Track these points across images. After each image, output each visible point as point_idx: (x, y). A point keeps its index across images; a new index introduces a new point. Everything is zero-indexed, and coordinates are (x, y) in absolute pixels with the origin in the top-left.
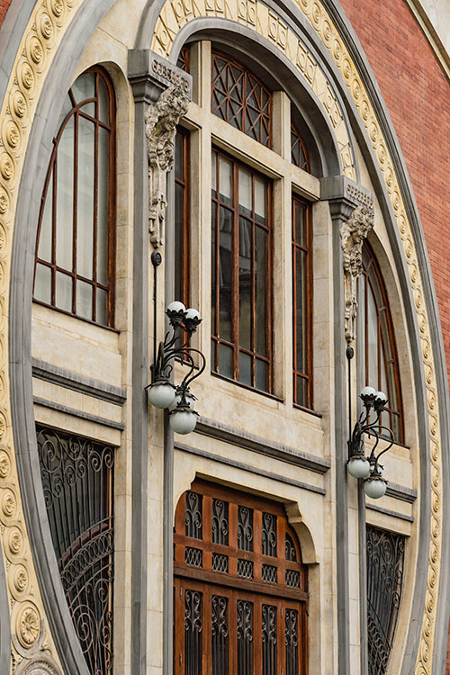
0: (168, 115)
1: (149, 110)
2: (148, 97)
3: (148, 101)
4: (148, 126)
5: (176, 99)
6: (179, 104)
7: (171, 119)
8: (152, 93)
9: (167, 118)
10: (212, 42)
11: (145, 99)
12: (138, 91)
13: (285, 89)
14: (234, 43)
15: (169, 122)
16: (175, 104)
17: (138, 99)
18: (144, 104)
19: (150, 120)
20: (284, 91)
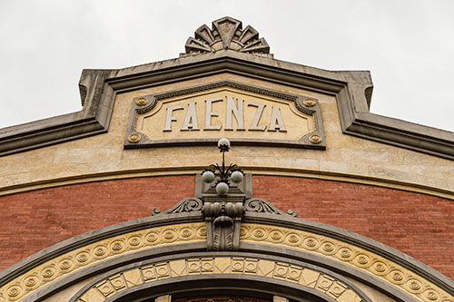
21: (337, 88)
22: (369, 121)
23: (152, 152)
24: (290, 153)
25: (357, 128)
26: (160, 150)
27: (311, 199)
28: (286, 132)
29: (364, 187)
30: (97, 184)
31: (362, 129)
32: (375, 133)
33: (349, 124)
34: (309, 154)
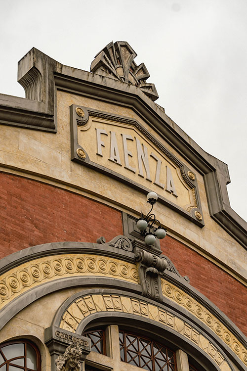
0: (69, 359)
1: (58, 358)
2: (57, 351)
3: (58, 353)
4: (58, 366)
5: (72, 349)
6: (74, 351)
7: (71, 360)
8: (60, 349)
9: (69, 361)
10: (118, 325)
11: (54, 352)
12: (51, 349)
13: (181, 348)
14: (136, 326)
15: (71, 363)
16: (72, 352)
17: (52, 354)
18: (55, 355)
19: (59, 363)
20: (180, 349)
21: (207, 170)
22: (231, 215)
23: (92, 174)
24: (181, 220)
25: (221, 217)
26: (97, 175)
27: (194, 270)
28: (177, 197)
29: (222, 272)
30: (53, 188)
31: (224, 220)
32: (231, 227)
33: (217, 211)
34: (192, 226)
